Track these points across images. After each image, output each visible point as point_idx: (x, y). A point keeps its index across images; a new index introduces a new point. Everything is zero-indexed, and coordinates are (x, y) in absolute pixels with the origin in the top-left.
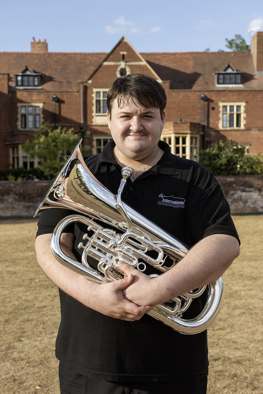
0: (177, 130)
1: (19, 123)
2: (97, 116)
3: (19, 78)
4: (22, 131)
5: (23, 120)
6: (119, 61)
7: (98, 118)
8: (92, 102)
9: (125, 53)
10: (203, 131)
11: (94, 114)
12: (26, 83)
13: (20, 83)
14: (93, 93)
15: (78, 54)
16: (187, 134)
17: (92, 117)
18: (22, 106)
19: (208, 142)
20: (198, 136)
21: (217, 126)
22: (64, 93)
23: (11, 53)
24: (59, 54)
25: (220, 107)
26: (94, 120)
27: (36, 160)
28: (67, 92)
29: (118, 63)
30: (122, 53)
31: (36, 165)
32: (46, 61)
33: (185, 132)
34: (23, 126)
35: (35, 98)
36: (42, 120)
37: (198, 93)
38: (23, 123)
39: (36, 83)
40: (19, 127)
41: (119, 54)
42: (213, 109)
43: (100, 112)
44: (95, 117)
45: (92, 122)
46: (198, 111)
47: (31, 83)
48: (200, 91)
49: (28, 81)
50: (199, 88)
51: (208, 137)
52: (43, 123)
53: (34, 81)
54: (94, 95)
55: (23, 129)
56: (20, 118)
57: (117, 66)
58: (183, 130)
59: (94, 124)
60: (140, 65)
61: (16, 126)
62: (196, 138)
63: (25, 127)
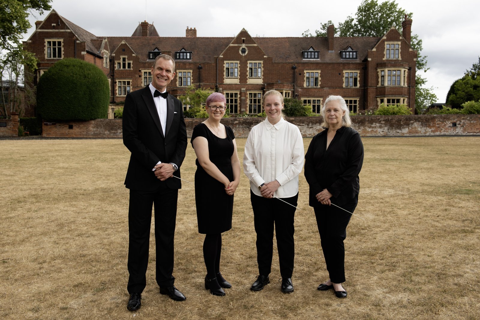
0: (277, 88)
1: (177, 83)
2: (226, 78)
3: (178, 54)
4: (179, 88)
5: (180, 80)
6: (242, 44)
7: (227, 79)
8: (223, 69)
9: (245, 39)
10: (294, 88)
11: (225, 77)
12: (181, 57)
13: (178, 57)
14: (224, 64)
15: (215, 38)
16: (283, 90)
17: (224, 79)
18: (179, 72)
19: (296, 95)
20: (290, 91)
21: (303, 85)
22: (206, 64)
23: (173, 38)
24: (204, 38)
25: (305, 73)
26: (224, 81)
27: (188, 106)
28: (208, 63)
29: (240, 45)
30: (243, 38)
31: (188, 109)
32: (195, 43)
33: (281, 89)
34: (180, 85)
35: (187, 67)
36: (192, 81)
37: (291, 64)
38: (180, 82)
39: (188, 57)
40: (178, 85)
41: (241, 39)
42: (300, 74)
43: (228, 76)
44: (225, 79)
45: (224, 82)
46: (290, 76)
47: (185, 57)
48: (292, 63)
49: (183, 56)
50: (292, 61)
51: (297, 92)
52: (193, 83)
53: (187, 56)
54: (225, 65)
55: (180, 87)
56: (178, 80)
57: (240, 47)
58: (280, 88)
59: (225, 83)
60: (254, 46)
61: (176, 85)
62: (289, 93)
63: (181, 85)
